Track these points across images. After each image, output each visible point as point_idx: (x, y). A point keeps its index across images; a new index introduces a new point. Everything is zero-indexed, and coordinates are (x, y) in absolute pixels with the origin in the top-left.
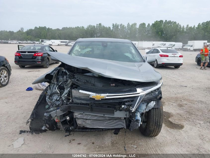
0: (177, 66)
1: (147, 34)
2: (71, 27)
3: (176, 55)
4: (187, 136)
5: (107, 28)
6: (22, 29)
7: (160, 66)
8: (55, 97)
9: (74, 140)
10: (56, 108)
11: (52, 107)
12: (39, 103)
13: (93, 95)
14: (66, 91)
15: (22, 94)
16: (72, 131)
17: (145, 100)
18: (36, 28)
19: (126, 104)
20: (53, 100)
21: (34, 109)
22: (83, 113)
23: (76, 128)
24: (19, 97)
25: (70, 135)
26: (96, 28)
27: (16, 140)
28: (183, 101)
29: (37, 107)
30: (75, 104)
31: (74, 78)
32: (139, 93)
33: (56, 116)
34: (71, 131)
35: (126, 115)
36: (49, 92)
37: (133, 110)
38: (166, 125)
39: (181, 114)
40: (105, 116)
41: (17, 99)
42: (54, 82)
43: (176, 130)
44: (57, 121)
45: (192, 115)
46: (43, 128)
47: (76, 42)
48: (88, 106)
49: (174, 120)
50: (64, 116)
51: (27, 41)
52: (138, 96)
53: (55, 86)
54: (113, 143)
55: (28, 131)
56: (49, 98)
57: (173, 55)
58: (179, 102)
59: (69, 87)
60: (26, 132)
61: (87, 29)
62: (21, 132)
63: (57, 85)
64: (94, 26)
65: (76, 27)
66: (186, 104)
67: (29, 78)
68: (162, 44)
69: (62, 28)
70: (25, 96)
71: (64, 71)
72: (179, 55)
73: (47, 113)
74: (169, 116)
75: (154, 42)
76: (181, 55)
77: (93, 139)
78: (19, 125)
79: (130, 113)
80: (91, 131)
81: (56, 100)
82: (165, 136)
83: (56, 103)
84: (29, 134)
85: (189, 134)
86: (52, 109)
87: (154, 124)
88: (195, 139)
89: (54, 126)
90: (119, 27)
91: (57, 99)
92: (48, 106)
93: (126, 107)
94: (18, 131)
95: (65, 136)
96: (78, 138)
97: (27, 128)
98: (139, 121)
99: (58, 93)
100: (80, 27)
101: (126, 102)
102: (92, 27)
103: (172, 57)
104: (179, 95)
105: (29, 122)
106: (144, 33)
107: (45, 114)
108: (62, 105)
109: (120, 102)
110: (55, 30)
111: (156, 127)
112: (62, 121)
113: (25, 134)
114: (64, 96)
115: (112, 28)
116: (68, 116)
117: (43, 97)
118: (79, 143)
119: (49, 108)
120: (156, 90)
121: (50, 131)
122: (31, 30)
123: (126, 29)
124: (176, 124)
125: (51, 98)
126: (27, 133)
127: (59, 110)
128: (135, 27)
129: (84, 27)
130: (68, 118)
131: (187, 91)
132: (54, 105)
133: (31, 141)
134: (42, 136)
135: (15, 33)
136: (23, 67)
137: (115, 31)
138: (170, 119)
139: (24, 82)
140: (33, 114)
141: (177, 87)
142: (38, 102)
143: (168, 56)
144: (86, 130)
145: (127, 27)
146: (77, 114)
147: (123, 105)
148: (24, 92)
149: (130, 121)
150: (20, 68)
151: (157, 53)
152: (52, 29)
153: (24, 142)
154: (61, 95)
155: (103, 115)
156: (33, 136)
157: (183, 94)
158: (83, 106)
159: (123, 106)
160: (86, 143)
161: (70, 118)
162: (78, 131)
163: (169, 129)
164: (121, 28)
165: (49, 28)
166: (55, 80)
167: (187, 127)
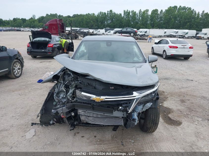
0: (186, 58)
1: (160, 21)
2: (82, 14)
3: (185, 47)
4: (183, 133)
5: (118, 14)
6: (34, 16)
7: (169, 57)
8: (62, 95)
9: (78, 133)
10: (62, 106)
11: (59, 104)
12: (48, 99)
13: (93, 97)
14: (71, 91)
15: (34, 86)
16: (77, 125)
17: (141, 102)
18: (47, 15)
19: (123, 105)
20: (60, 98)
21: (43, 106)
22: (86, 111)
23: (80, 123)
24: (31, 89)
25: (76, 128)
26: (107, 14)
27: (28, 131)
28: (186, 96)
29: (46, 103)
30: (79, 102)
31: (77, 81)
32: (135, 96)
33: (62, 113)
34: (75, 126)
35: (124, 115)
36: (56, 90)
37: (129, 111)
38: (165, 121)
39: (181, 111)
40: (105, 114)
41: (29, 91)
42: (61, 81)
43: (173, 127)
44: (63, 117)
45: (193, 112)
46: (51, 123)
47: (82, 41)
48: (90, 105)
49: (173, 117)
50: (70, 112)
51: (39, 28)
52: (134, 99)
53: (62, 85)
54: (113, 138)
55: (39, 124)
56: (57, 96)
57: (182, 47)
58: (182, 98)
59: (74, 88)
60: (36, 124)
61: (97, 15)
62: (33, 124)
63: (64, 84)
64: (105, 13)
65: (87, 14)
66: (188, 100)
67: (40, 70)
68: (174, 32)
69: (73, 15)
70: (37, 89)
71: (69, 73)
72: (189, 47)
73: (54, 110)
74: (169, 112)
75: (166, 30)
76: (192, 46)
77: (95, 133)
78: (31, 117)
79: (126, 113)
80: (93, 126)
81: (63, 98)
82: (162, 132)
83: (62, 101)
84: (39, 126)
85: (185, 131)
86: (58, 106)
87: (151, 122)
88: (190, 137)
89: (61, 121)
90: (131, 14)
91: (63, 96)
92: (55, 103)
93: (123, 109)
94: (30, 123)
95: (70, 130)
96: (82, 132)
97: (38, 121)
98: (136, 120)
99: (65, 92)
100: (90, 14)
101: (123, 104)
102: (103, 14)
103: (182, 48)
104: (183, 90)
105: (39, 116)
106: (157, 20)
107: (53, 111)
108: (68, 103)
109: (117, 104)
110: (66, 17)
111: (152, 124)
112: (67, 117)
113: (36, 126)
114: (69, 95)
115: (123, 15)
116: (73, 113)
117: (51, 94)
118: (83, 136)
119: (56, 105)
120: (152, 93)
121: (58, 124)
122: (43, 18)
123: (138, 16)
124: (175, 121)
125: (58, 95)
126: (38, 125)
127: (65, 107)
128: (147, 13)
129: (94, 14)
130: (73, 114)
131: (193, 85)
132: (61, 103)
133: (41, 132)
134: (50, 128)
135: (27, 20)
136: (35, 57)
137: (126, 17)
138: (170, 115)
139: (36, 73)
140: (42, 110)
141: (183, 80)
142: (46, 99)
143: (177, 47)
144: (89, 125)
145: (138, 14)
146: (80, 112)
147: (121, 106)
148: (35, 84)
149: (127, 121)
150: (32, 58)
151: (166, 44)
152: (63, 16)
153: (35, 133)
154: (67, 94)
155: (103, 114)
156: (43, 128)
157: (187, 89)
158: (86, 105)
159: (120, 108)
160: (89, 136)
161: (75, 114)
162: (82, 126)
163: (167, 125)
164: (133, 15)
165: (60, 15)
166: (62, 80)
167: (185, 123)
